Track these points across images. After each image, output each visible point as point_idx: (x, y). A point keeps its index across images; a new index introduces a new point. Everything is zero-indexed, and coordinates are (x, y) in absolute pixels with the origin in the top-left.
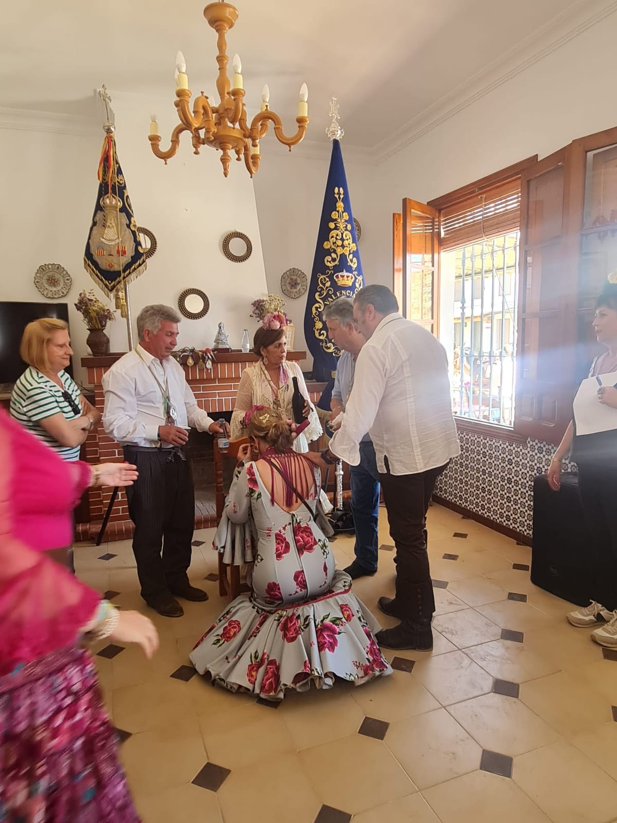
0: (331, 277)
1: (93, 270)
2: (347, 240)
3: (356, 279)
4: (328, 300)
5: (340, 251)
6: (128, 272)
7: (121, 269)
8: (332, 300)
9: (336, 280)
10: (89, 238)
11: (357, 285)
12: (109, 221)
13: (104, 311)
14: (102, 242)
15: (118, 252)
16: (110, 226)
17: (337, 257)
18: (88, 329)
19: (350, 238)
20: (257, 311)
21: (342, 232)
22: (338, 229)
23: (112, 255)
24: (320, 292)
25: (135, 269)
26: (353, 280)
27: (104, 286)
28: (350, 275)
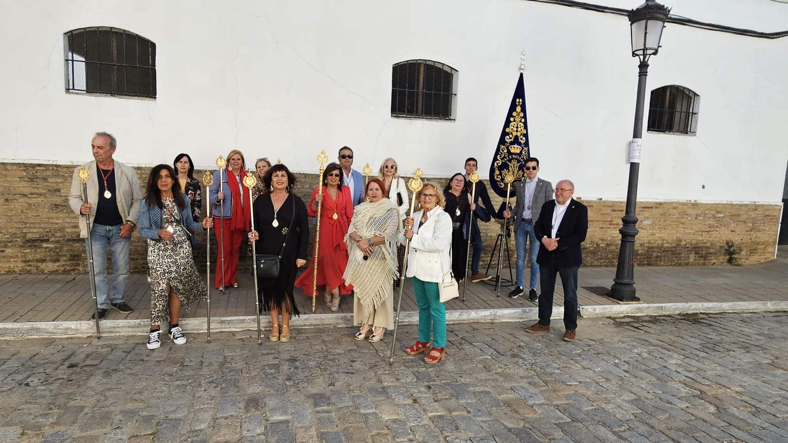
0: (507, 148)
2: (521, 127)
3: (523, 149)
4: (504, 160)
5: (515, 134)
8: (506, 160)
9: (510, 149)
11: (523, 153)
17: (513, 137)
22: (516, 122)
24: (500, 155)
26: (520, 150)
28: (519, 147)
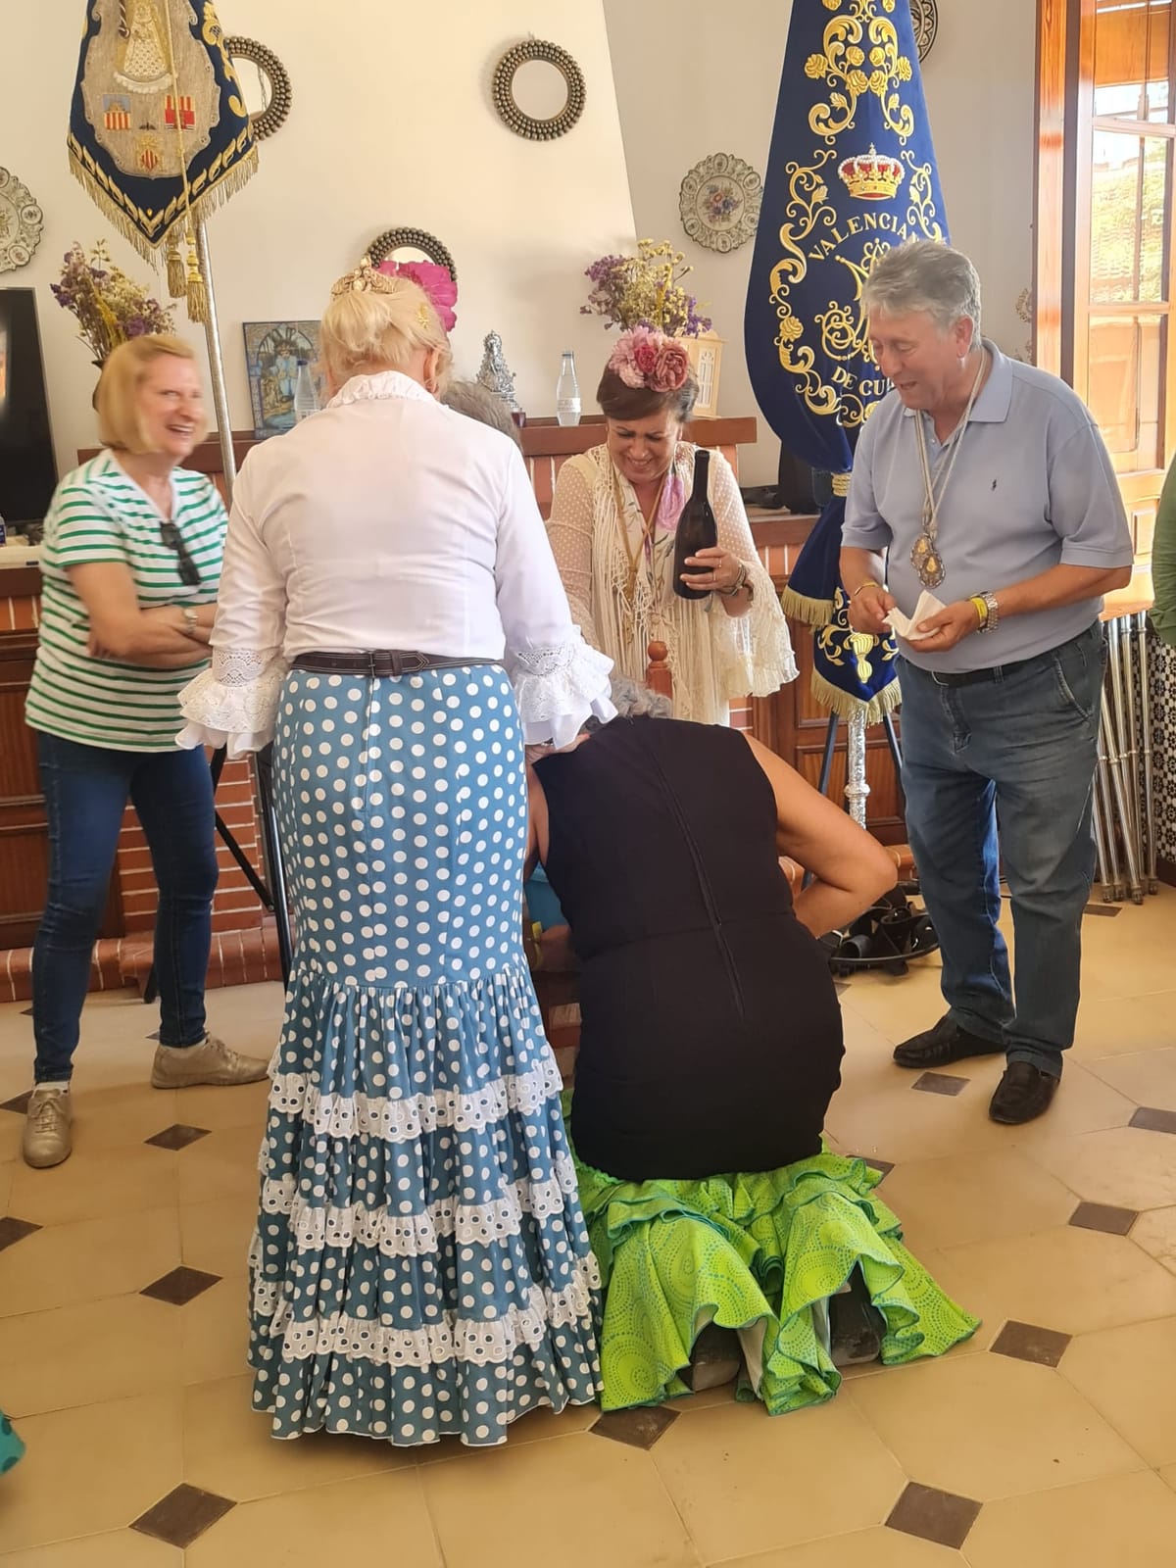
0: (829, 173)
1: (96, 176)
2: (882, 45)
3: (910, 173)
4: (820, 246)
5: (856, 83)
6: (201, 179)
7: (184, 168)
8: (833, 246)
9: (846, 181)
10: (81, 76)
11: (915, 196)
12: (136, 17)
13: (139, 304)
14: (119, 85)
15: (170, 116)
16: (143, 32)
17: (850, 105)
18: (94, 363)
19: (890, 40)
20: (603, 296)
21: (864, 18)
22: (852, 13)
23: (153, 128)
24: (795, 221)
25: (222, 170)
26: (899, 180)
27: (132, 226)
28: (892, 162)
